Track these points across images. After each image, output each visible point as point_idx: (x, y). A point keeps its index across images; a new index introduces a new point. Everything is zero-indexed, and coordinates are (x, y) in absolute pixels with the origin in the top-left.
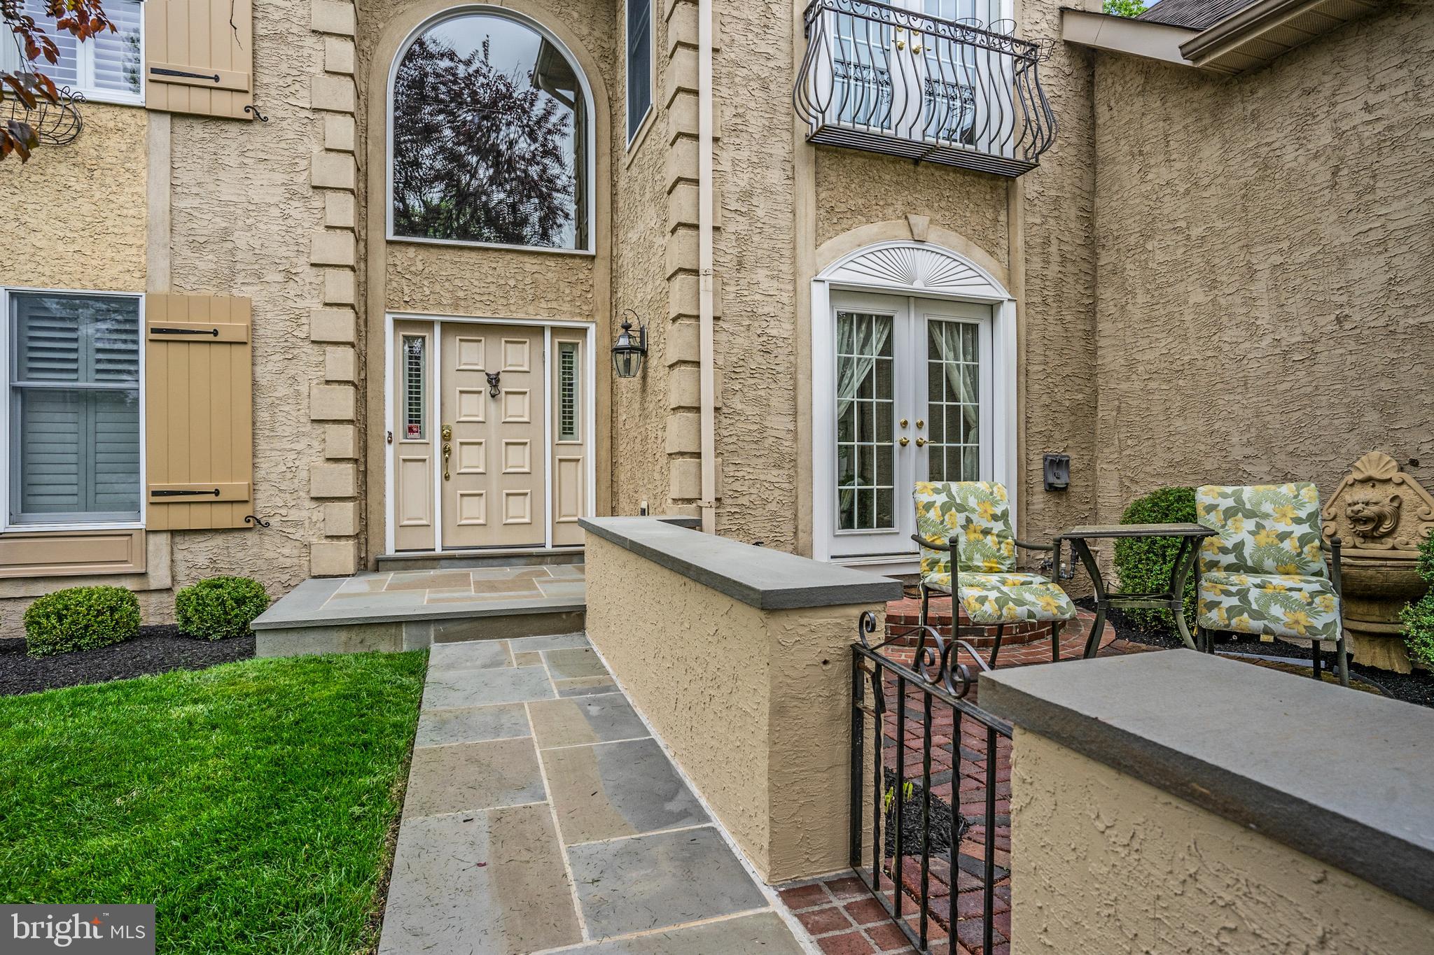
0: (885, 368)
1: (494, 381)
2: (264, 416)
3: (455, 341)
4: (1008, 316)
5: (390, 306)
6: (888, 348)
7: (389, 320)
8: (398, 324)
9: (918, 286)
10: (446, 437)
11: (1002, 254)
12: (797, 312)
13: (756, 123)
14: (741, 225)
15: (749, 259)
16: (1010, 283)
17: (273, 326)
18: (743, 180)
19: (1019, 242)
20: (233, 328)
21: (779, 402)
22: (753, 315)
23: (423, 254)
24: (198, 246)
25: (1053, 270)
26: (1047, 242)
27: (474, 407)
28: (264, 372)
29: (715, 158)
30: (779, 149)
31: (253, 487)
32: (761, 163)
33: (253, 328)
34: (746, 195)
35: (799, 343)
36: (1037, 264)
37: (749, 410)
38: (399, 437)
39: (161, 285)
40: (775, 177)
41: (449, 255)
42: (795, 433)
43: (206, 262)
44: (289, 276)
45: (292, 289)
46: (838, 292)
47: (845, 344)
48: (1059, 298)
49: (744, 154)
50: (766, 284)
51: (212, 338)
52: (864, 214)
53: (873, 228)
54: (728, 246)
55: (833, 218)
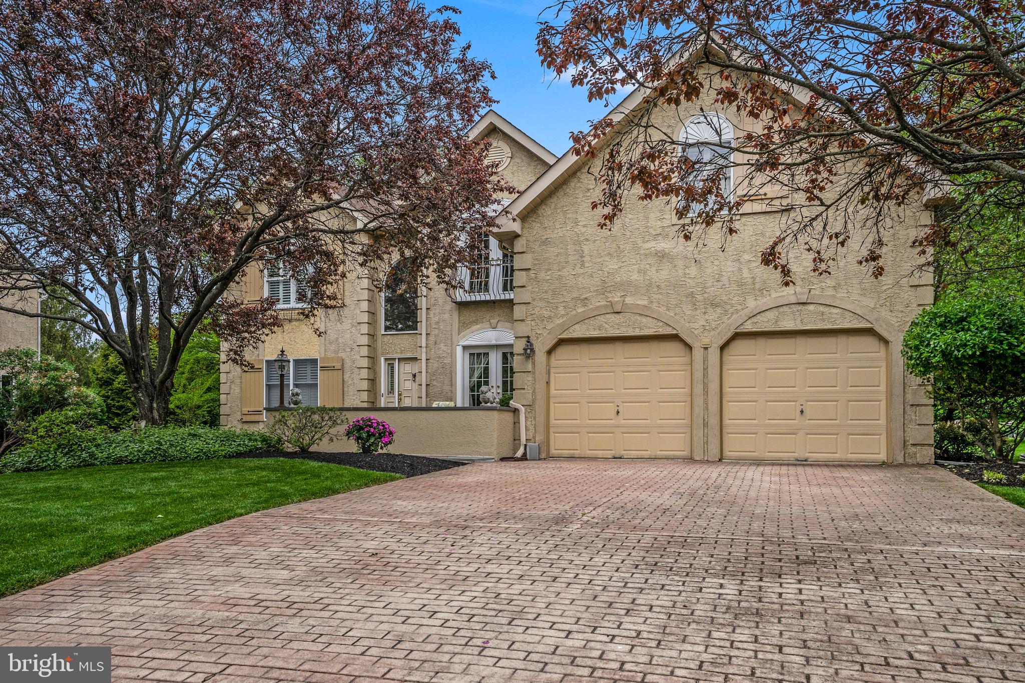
0: (486, 369)
2: (346, 389)
3: (402, 364)
5: (383, 354)
6: (488, 364)
7: (382, 359)
8: (386, 359)
9: (494, 342)
10: (400, 395)
12: (453, 355)
13: (441, 301)
14: (436, 332)
15: (438, 341)
17: (348, 364)
18: (437, 319)
20: (338, 365)
21: (447, 382)
22: (439, 357)
23: (392, 337)
24: (331, 343)
27: (408, 385)
28: (346, 377)
29: (427, 314)
30: (448, 307)
33: (343, 365)
34: (438, 323)
35: (453, 364)
37: (438, 385)
38: (386, 394)
39: (323, 355)
40: (446, 316)
41: (399, 337)
43: (332, 348)
44: (352, 349)
45: (353, 353)
46: (465, 348)
47: (472, 363)
49: (437, 311)
50: (444, 348)
51: (333, 369)
52: (476, 322)
53: (478, 326)
54: (432, 338)
55: (464, 326)
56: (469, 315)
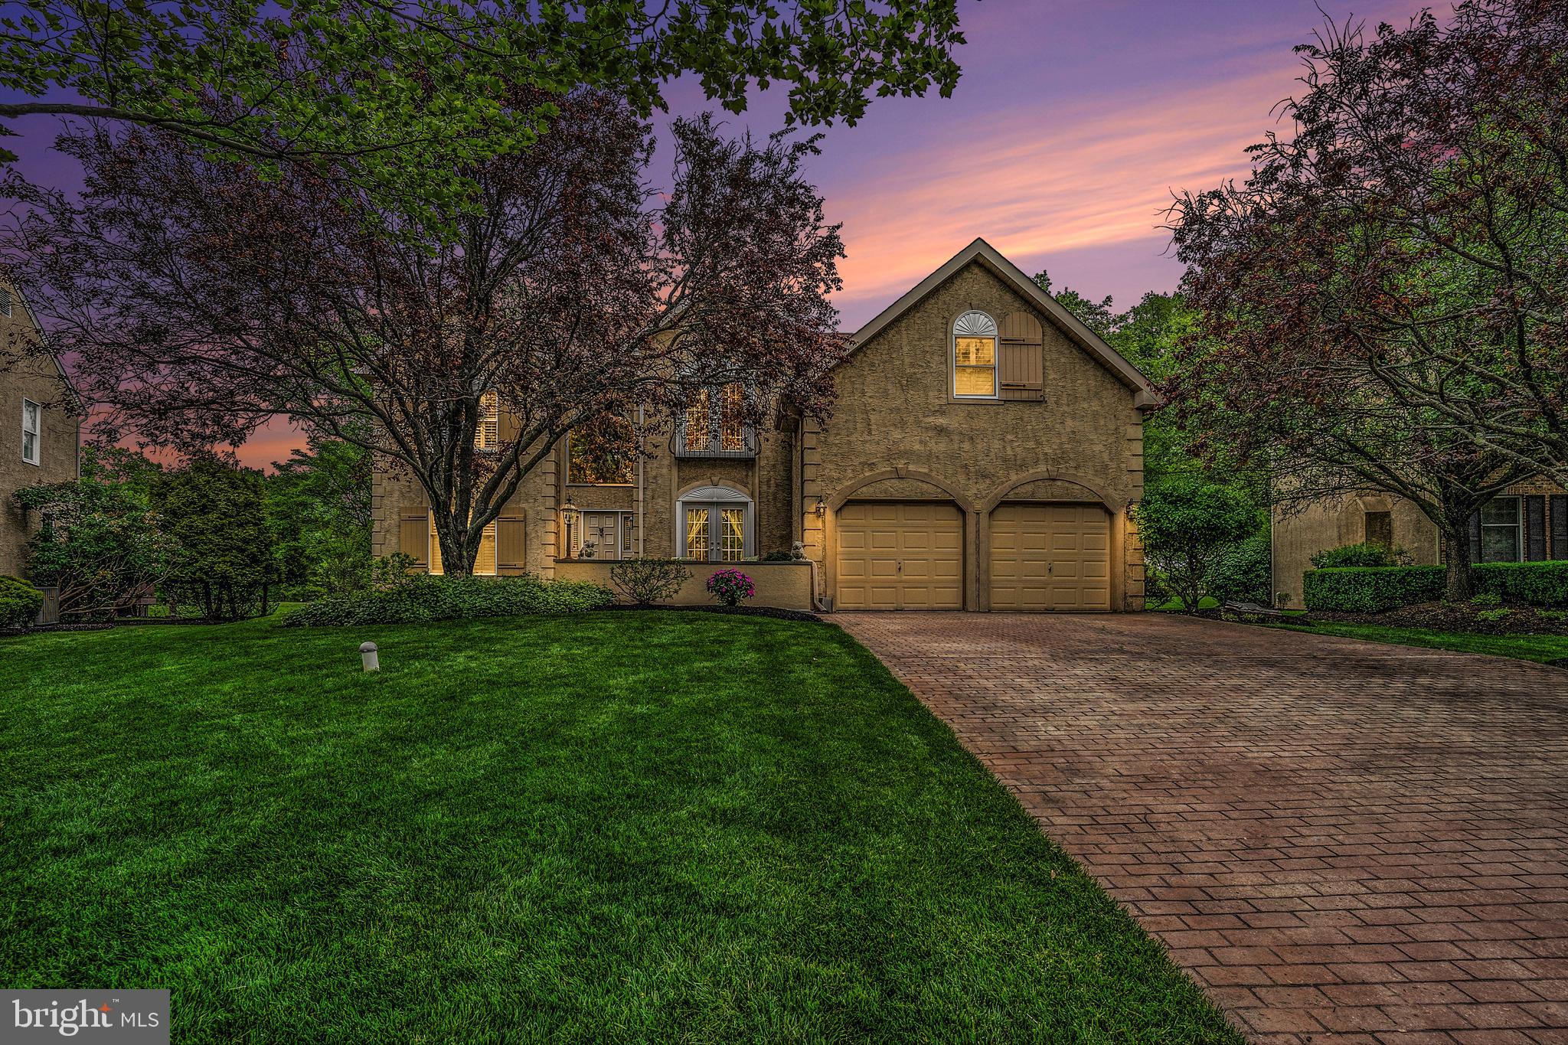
0: (706, 527)
1: (602, 530)
2: (529, 543)
4: (751, 506)
6: (707, 520)
9: (715, 499)
11: (750, 487)
12: (672, 511)
13: (658, 456)
14: (654, 486)
15: (657, 496)
16: (752, 496)
17: (531, 515)
18: (655, 473)
19: (757, 481)
21: (665, 538)
22: (657, 512)
25: (773, 489)
26: (769, 480)
28: (529, 530)
29: (645, 467)
30: (666, 462)
31: (525, 564)
32: (661, 466)
33: (526, 517)
34: (654, 477)
35: (672, 520)
36: (765, 488)
37: (656, 540)
40: (665, 471)
42: (670, 547)
44: (535, 500)
45: (537, 504)
46: (685, 504)
47: (690, 519)
48: (775, 499)
49: (655, 465)
50: (663, 503)
51: (514, 520)
52: (695, 478)
53: (698, 483)
54: (649, 493)
55: (683, 481)
56: (689, 472)
